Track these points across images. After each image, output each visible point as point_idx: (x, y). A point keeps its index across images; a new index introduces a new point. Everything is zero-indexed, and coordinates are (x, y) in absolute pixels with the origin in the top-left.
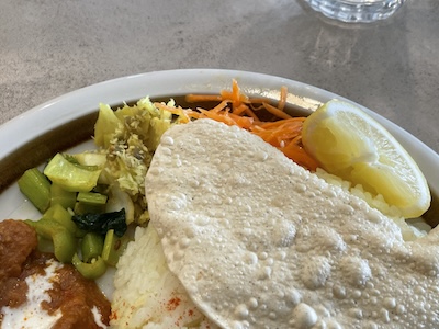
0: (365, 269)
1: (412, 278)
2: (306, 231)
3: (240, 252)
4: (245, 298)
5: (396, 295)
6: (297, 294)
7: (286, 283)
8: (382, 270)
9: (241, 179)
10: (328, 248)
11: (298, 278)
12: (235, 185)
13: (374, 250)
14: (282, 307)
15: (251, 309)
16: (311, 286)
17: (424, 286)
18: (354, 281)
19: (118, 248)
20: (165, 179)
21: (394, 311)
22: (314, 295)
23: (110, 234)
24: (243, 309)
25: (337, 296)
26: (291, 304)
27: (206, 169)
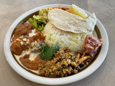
0: (77, 22)
1: (83, 22)
2: (70, 19)
3: (61, 21)
4: (62, 25)
5: (81, 24)
6: (69, 25)
7: (67, 24)
8: (80, 22)
9: (61, 14)
10: (73, 20)
11: (69, 23)
12: (60, 15)
13: (78, 20)
14: (67, 26)
15: (63, 26)
16: (70, 24)
17: (85, 23)
18: (76, 23)
19: (44, 27)
20: (50, 15)
21: (81, 26)
22: (71, 25)
23: (43, 25)
24: (62, 27)
25: (74, 25)
26: (68, 26)
27: (56, 14)
